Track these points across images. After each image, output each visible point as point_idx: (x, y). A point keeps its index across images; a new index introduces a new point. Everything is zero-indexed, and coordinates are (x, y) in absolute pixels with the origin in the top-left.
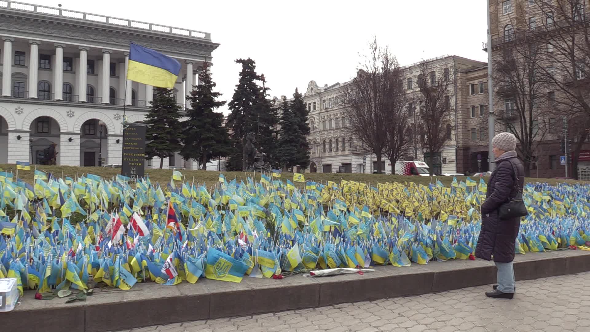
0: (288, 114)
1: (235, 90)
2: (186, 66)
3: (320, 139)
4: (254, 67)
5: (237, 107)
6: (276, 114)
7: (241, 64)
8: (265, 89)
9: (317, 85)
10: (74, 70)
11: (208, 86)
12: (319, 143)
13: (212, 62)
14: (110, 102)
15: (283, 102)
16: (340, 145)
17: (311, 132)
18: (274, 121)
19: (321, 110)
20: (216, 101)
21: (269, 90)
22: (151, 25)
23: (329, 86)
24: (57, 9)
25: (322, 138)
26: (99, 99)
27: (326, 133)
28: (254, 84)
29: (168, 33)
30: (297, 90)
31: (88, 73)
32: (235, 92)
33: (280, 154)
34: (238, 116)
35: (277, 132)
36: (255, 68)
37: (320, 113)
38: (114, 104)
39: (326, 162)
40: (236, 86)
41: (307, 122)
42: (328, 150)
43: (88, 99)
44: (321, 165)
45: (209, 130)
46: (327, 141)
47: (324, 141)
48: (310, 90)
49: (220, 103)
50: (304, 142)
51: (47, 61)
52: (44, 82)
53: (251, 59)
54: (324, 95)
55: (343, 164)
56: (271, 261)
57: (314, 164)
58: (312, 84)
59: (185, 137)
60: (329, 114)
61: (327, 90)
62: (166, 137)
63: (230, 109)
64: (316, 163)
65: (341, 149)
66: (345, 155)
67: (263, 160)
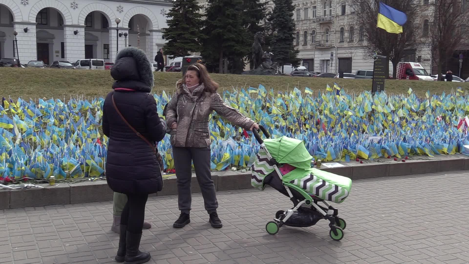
45: (230, 31)
65: (303, 43)
66: (306, 50)
67: (271, 60)
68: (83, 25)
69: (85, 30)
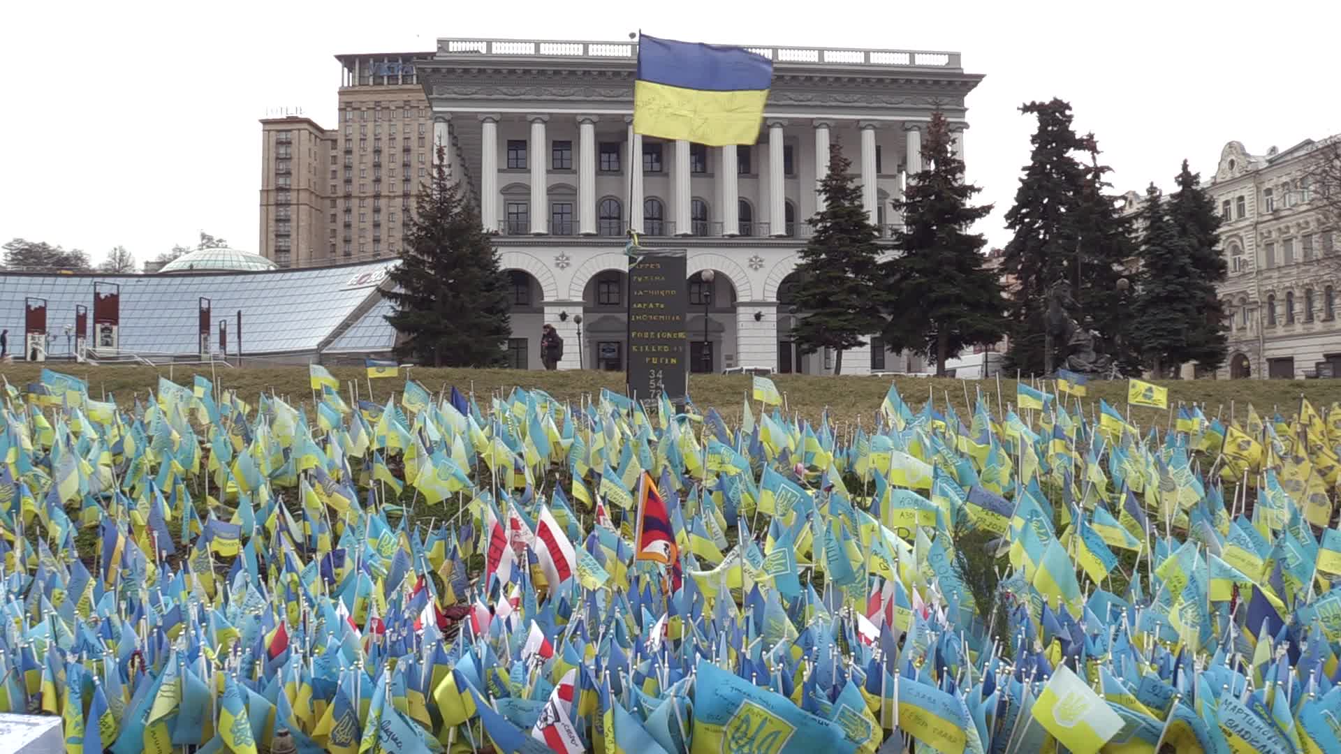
0: (1160, 228)
1: (1021, 180)
2: (906, 136)
3: (1259, 291)
4: (1069, 119)
5: (1027, 220)
6: (1130, 231)
7: (1036, 114)
8: (1098, 171)
9: (1248, 151)
10: (665, 170)
11: (945, 171)
12: (1257, 302)
13: (966, 120)
14: (740, 231)
15: (1148, 197)
16: (1318, 304)
17: (1230, 274)
18: (1123, 249)
19: (1260, 215)
20: (968, 206)
21: (1108, 173)
22: (821, 51)
23: (1281, 150)
24: (627, 44)
25: (1263, 289)
26: (719, 225)
27: (1276, 274)
28: (1070, 160)
29: (861, 65)
30: (1185, 166)
31: (694, 174)
32: (1020, 185)
33: (1141, 333)
34: (1030, 244)
35: (1132, 279)
36: (1070, 121)
37: (1257, 223)
38: (748, 235)
39: (1278, 350)
40: (1024, 169)
41: (1219, 247)
42: (1284, 320)
43: (694, 227)
44: (1263, 360)
45: (949, 279)
46: (1280, 295)
47: (1272, 298)
48: (1226, 165)
49: (976, 210)
50: (1211, 299)
51: (614, 156)
52: (610, 199)
53: (1059, 98)
54: (1269, 176)
55: (1327, 356)
56: (952, 729)
57: (1240, 357)
58: (1234, 149)
59: (893, 298)
60: (1282, 226)
61: (1276, 161)
62: (846, 300)
63: (1011, 226)
64: (1248, 355)
65: (1323, 316)
66: (1334, 332)
67: (1094, 350)
68: (774, 300)
69: (778, 312)
